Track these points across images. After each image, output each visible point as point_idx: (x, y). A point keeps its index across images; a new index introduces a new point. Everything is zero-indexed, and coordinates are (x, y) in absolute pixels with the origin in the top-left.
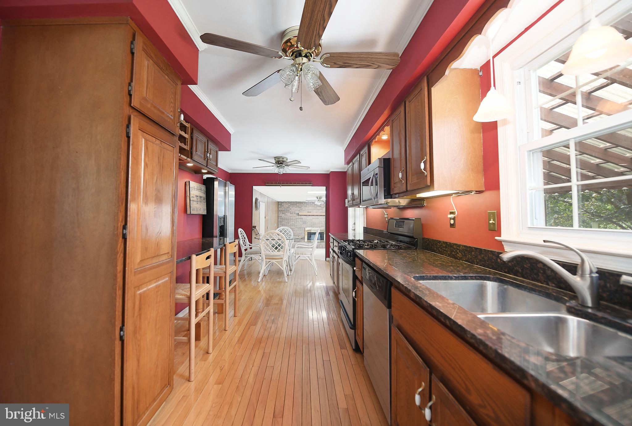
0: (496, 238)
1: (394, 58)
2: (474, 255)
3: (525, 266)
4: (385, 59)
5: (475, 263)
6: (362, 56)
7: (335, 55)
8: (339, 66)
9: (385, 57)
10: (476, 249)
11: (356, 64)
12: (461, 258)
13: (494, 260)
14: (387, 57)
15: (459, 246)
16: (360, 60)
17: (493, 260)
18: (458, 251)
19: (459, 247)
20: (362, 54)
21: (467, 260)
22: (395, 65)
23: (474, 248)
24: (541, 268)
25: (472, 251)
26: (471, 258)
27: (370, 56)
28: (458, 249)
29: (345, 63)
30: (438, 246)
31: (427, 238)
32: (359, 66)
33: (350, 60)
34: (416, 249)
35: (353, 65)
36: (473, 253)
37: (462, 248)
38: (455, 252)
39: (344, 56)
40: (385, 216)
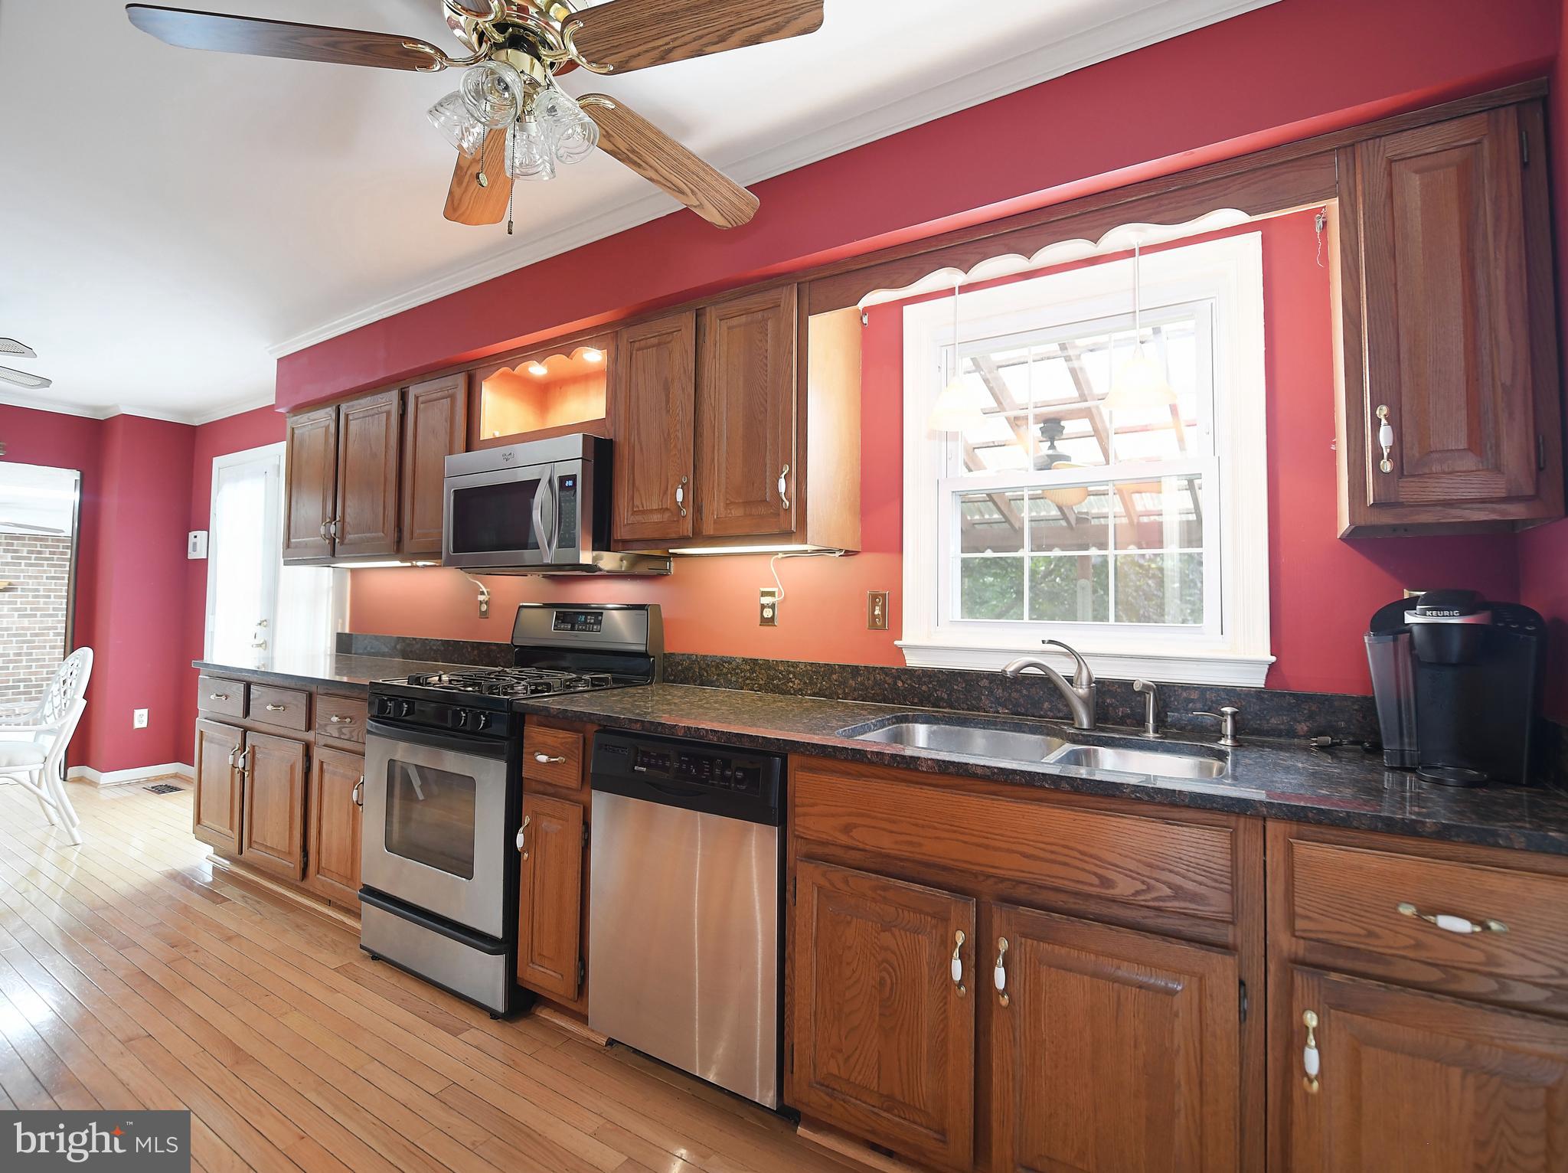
0: (896, 643)
1: (744, 207)
2: (836, 681)
3: (955, 687)
4: (726, 199)
5: (841, 696)
6: (686, 161)
7: (628, 118)
8: (610, 147)
9: (728, 194)
10: (843, 667)
11: (656, 171)
12: (800, 690)
13: (888, 684)
14: (733, 199)
15: (795, 665)
16: (672, 168)
17: (886, 686)
18: (791, 676)
19: (793, 667)
20: (689, 158)
21: (817, 693)
22: (733, 223)
23: (837, 667)
24: (985, 687)
25: (832, 673)
26: (830, 688)
27: (702, 174)
28: (790, 672)
29: (633, 151)
30: (725, 670)
31: (683, 655)
32: (661, 180)
33: (652, 152)
34: (651, 683)
35: (648, 167)
36: (834, 677)
37: (804, 669)
38: (780, 680)
39: (647, 132)
40: (481, 598)
